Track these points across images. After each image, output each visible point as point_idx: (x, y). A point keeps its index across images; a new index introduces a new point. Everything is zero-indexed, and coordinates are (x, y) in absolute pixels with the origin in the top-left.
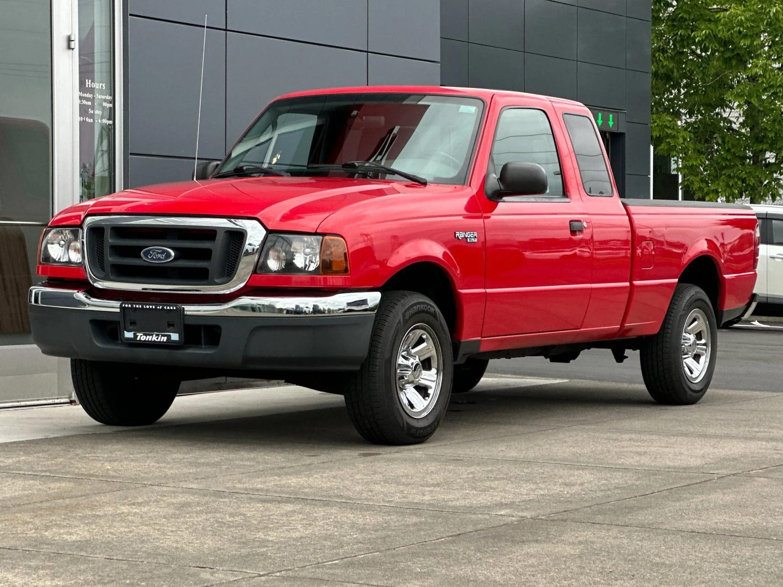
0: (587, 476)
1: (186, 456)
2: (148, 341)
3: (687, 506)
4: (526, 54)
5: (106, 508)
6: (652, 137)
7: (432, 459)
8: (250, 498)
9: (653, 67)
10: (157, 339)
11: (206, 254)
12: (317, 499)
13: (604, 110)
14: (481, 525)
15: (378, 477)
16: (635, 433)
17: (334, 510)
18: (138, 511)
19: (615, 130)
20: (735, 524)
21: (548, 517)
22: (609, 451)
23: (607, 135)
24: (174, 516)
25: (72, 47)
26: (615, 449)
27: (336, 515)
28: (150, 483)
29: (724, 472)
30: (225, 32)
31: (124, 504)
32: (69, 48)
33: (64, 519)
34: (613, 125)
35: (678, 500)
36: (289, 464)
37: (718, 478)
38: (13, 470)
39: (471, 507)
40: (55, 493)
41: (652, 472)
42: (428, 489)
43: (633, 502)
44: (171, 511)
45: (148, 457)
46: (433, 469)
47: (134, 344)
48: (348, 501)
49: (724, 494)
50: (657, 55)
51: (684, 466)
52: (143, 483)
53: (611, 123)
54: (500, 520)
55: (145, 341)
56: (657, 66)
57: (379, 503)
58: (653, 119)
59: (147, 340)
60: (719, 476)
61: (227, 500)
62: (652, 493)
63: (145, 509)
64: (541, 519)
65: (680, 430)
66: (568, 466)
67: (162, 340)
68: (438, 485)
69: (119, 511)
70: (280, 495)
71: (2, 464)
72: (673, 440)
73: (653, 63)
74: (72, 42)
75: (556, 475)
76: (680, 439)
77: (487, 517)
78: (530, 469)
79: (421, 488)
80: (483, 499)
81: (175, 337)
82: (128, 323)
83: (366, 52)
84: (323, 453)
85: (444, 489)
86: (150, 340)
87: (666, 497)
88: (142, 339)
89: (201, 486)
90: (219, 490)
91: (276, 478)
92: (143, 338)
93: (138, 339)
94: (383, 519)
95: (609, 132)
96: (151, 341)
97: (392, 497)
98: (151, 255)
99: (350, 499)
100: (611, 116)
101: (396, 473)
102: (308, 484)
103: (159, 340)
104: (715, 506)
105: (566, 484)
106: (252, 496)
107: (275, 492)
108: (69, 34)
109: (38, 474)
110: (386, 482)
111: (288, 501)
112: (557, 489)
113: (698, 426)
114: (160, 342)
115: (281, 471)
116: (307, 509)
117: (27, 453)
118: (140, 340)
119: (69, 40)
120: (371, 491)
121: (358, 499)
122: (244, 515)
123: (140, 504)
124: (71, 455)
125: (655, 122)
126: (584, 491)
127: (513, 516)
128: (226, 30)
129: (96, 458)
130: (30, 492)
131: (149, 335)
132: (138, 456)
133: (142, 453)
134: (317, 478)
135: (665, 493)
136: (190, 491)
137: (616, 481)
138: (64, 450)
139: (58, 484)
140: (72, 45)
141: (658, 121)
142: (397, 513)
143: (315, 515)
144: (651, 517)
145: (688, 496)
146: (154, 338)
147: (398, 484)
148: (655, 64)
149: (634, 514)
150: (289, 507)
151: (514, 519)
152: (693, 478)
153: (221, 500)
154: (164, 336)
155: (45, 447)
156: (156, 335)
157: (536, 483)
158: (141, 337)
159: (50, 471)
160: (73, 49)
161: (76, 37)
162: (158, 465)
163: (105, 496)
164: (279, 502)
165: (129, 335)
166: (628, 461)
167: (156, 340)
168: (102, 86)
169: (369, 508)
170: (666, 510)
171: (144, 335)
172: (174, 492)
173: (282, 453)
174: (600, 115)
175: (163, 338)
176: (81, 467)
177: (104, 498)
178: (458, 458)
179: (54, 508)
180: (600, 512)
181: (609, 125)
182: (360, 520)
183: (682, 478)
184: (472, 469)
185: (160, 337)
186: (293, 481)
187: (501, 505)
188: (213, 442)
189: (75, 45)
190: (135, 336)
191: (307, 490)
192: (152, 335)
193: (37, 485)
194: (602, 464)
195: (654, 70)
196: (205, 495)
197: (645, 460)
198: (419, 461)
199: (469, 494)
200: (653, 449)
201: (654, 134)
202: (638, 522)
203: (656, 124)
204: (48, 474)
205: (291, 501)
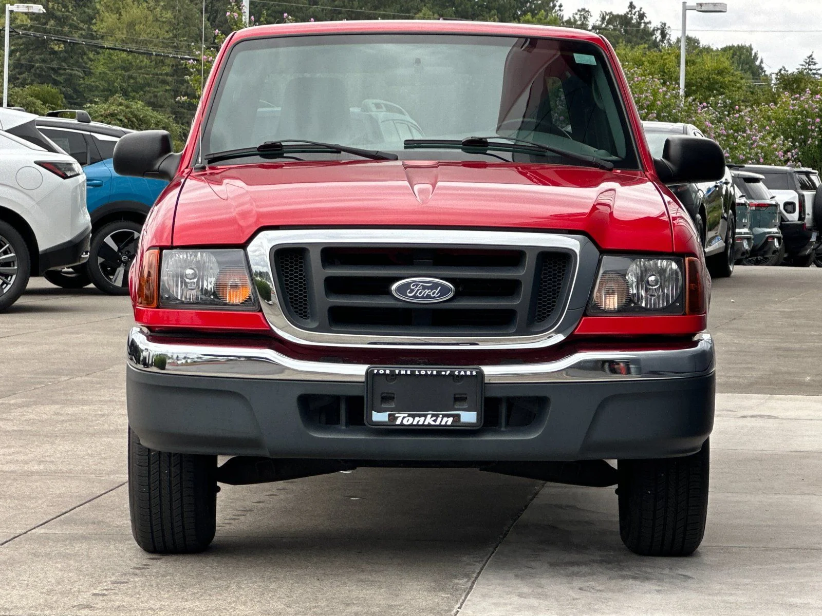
2: (417, 425)
10: (435, 421)
11: (510, 288)
47: (391, 430)
55: (411, 425)
59: (415, 423)
67: (443, 423)
81: (469, 417)
82: (378, 399)
86: (421, 423)
88: (405, 422)
92: (408, 421)
93: (398, 422)
96: (423, 425)
98: (412, 291)
103: (438, 423)
114: (440, 425)
118: (402, 424)
131: (420, 416)
146: (429, 420)
154: (448, 416)
156: (433, 416)
158: (404, 419)
165: (379, 417)
167: (433, 423)
171: (409, 415)
175: (445, 419)
185: (439, 419)
190: (392, 418)
192: (425, 416)
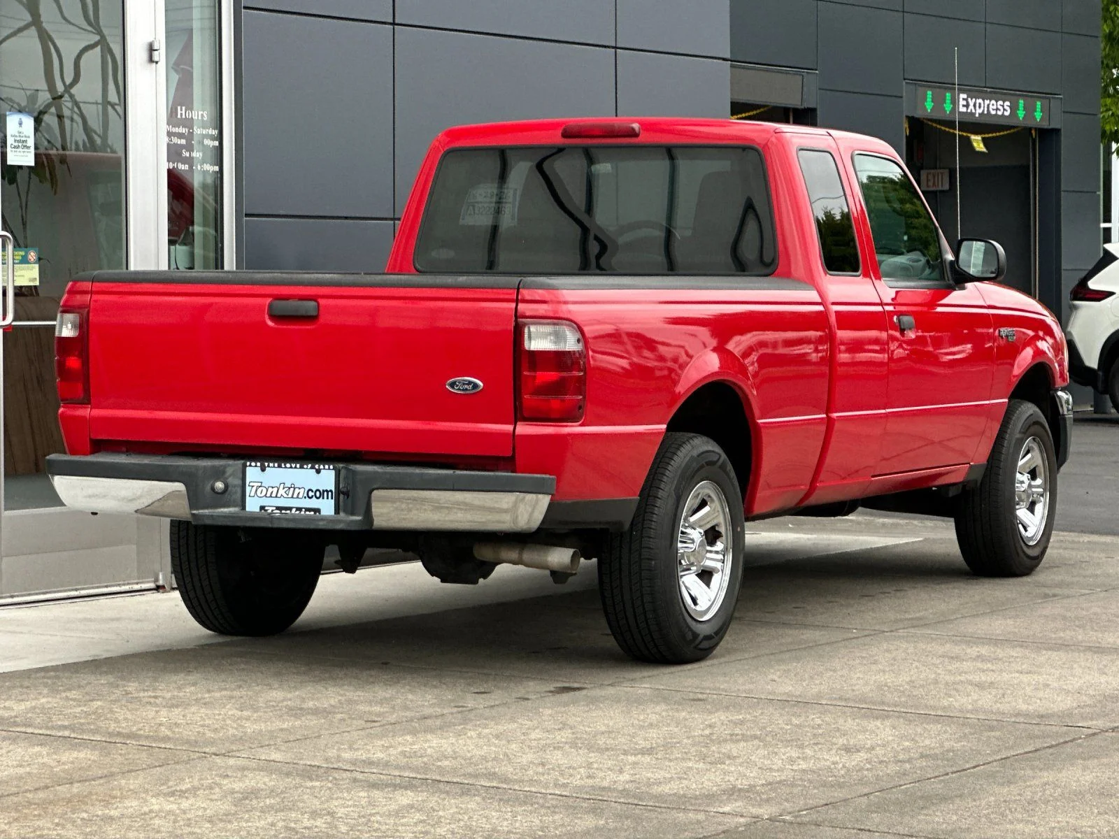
0: (884, 733)
1: (289, 696)
3: (1019, 795)
4: (905, 14)
5: (127, 803)
6: (1104, 132)
7: (660, 697)
8: (355, 780)
9: (1105, 27)
12: (455, 781)
13: (1026, 96)
14: (686, 833)
15: (566, 735)
16: (988, 644)
17: (472, 804)
18: (174, 807)
19: (1045, 125)
20: (1081, 832)
21: (796, 817)
22: (936, 682)
23: (1033, 132)
24: (227, 817)
25: (156, 58)
26: (947, 678)
27: (471, 814)
28: (214, 750)
29: (1100, 723)
30: (392, 27)
31: (157, 795)
32: (151, 60)
33: (57, 825)
34: (1042, 119)
35: (1010, 783)
36: (439, 711)
37: (1088, 736)
38: (18, 725)
39: (684, 796)
40: (64, 771)
41: (989, 724)
42: (631, 759)
43: (937, 787)
44: (225, 806)
45: (231, 697)
46: (654, 718)
48: (500, 785)
49: (1085, 768)
50: (1112, 8)
51: (1042, 711)
52: (204, 750)
53: (1038, 115)
54: (719, 824)
56: (1112, 25)
57: (547, 788)
58: (1106, 105)
60: (1090, 731)
61: (317, 784)
62: (974, 767)
63: (185, 804)
64: (784, 821)
65: (1061, 638)
66: (863, 711)
68: (649, 751)
69: (146, 809)
70: (402, 774)
71: (6, 714)
72: (1044, 657)
73: (1105, 21)
74: (156, 52)
75: (838, 730)
76: (1054, 655)
77: (701, 816)
78: (803, 719)
79: (622, 757)
80: (709, 780)
83: (613, 47)
84: (498, 688)
85: (657, 759)
87: (992, 775)
89: (288, 757)
90: (313, 764)
91: (408, 738)
94: (541, 821)
95: (1036, 129)
97: (571, 776)
99: (506, 780)
100: (1039, 104)
101: (595, 727)
102: (455, 752)
104: (1062, 795)
105: (847, 750)
106: (360, 776)
107: (397, 767)
108: (151, 40)
109: (53, 733)
110: (574, 745)
111: (410, 785)
112: (829, 758)
113: (1092, 629)
115: (422, 724)
116: (433, 801)
117: (54, 691)
119: (151, 49)
120: (543, 764)
121: (517, 781)
122: (332, 814)
123: (182, 794)
124: (118, 693)
125: (1110, 110)
126: (869, 763)
127: (742, 816)
128: (394, 24)
129: (152, 700)
130: (28, 769)
132: (217, 695)
133: (226, 689)
134: (471, 738)
135: (995, 767)
136: (268, 767)
137: (927, 742)
138: (111, 685)
139: (75, 754)
140: (156, 56)
141: (1114, 109)
142: (567, 807)
143: (441, 813)
144: (955, 818)
145: (1029, 772)
147: (590, 748)
148: (1109, 22)
149: (931, 812)
150: (405, 798)
151: (742, 820)
152: (1048, 736)
153: (309, 784)
155: (84, 678)
157: (801, 747)
159: (71, 728)
160: (157, 62)
161: (161, 44)
162: (240, 713)
163: (136, 778)
164: (396, 787)
166: (961, 701)
168: (202, 115)
169: (527, 799)
170: (984, 803)
172: (244, 769)
173: (435, 687)
174: (1021, 102)
176: (124, 718)
177: (133, 782)
178: (700, 696)
179: (51, 802)
180: (880, 807)
181: (1034, 118)
182: (505, 823)
183: (1031, 737)
184: (713, 719)
186: (434, 744)
187: (733, 792)
188: (342, 666)
189: (161, 55)
191: (446, 763)
193: (43, 756)
194: (917, 708)
195: (1107, 31)
196: (288, 774)
197: (986, 700)
198: (639, 701)
199: (691, 768)
200: (1006, 676)
201: (1107, 128)
202: (930, 828)
203: (1110, 113)
204: (67, 733)
205: (415, 786)
